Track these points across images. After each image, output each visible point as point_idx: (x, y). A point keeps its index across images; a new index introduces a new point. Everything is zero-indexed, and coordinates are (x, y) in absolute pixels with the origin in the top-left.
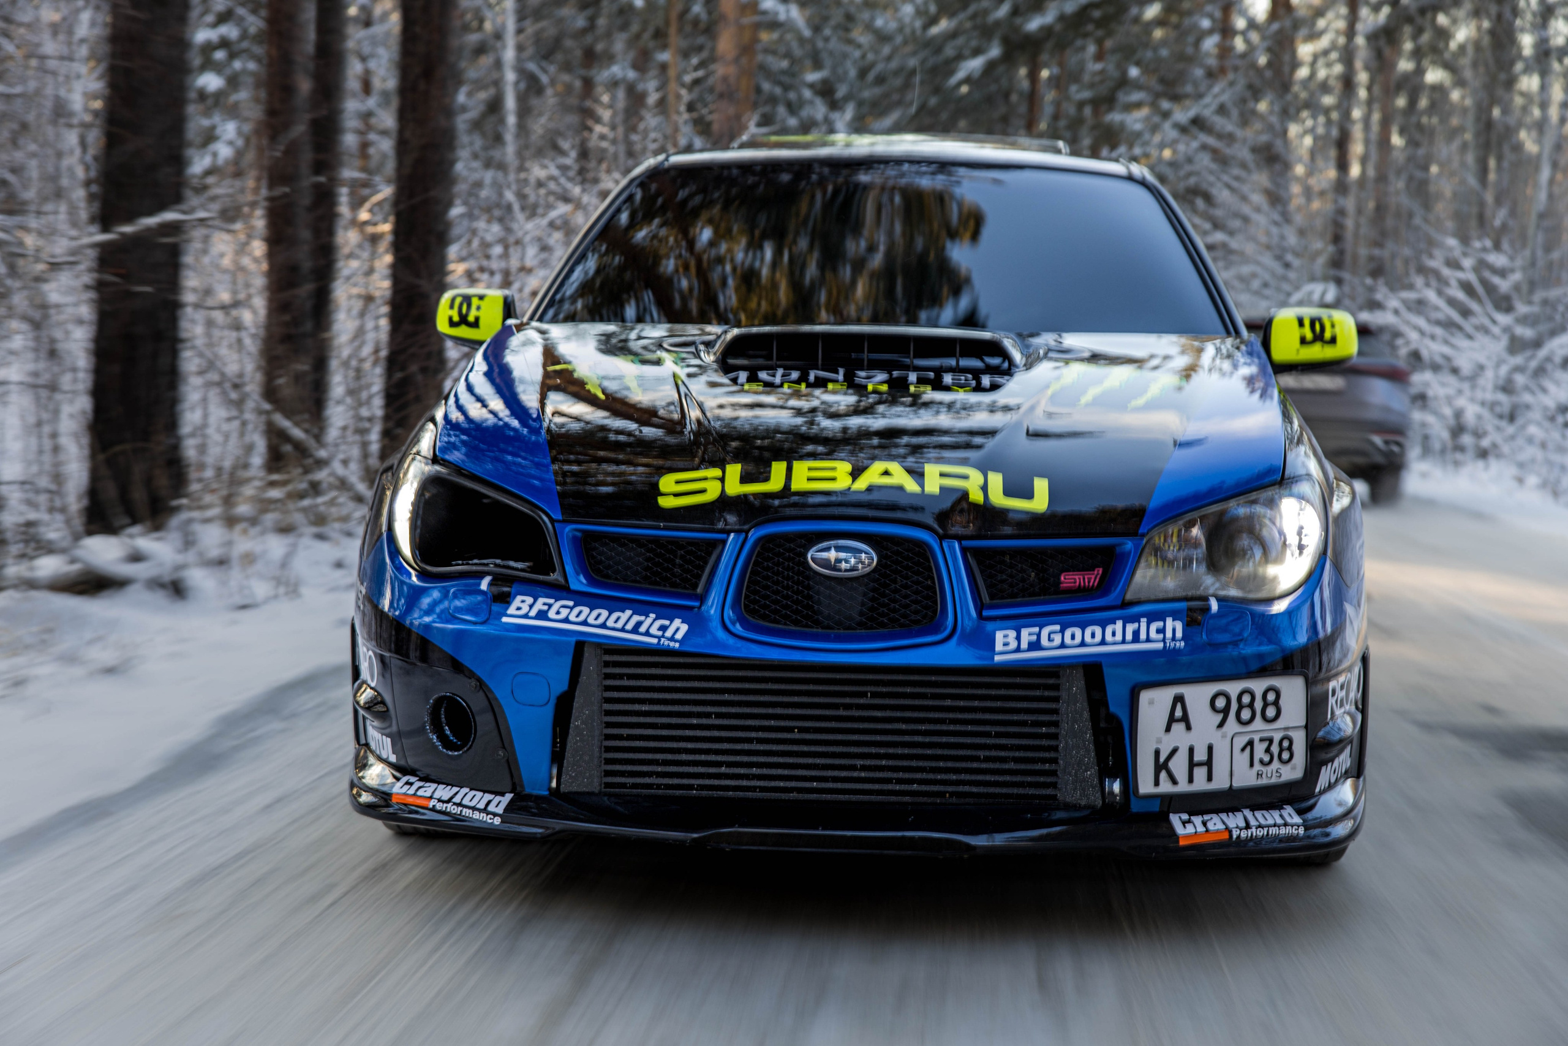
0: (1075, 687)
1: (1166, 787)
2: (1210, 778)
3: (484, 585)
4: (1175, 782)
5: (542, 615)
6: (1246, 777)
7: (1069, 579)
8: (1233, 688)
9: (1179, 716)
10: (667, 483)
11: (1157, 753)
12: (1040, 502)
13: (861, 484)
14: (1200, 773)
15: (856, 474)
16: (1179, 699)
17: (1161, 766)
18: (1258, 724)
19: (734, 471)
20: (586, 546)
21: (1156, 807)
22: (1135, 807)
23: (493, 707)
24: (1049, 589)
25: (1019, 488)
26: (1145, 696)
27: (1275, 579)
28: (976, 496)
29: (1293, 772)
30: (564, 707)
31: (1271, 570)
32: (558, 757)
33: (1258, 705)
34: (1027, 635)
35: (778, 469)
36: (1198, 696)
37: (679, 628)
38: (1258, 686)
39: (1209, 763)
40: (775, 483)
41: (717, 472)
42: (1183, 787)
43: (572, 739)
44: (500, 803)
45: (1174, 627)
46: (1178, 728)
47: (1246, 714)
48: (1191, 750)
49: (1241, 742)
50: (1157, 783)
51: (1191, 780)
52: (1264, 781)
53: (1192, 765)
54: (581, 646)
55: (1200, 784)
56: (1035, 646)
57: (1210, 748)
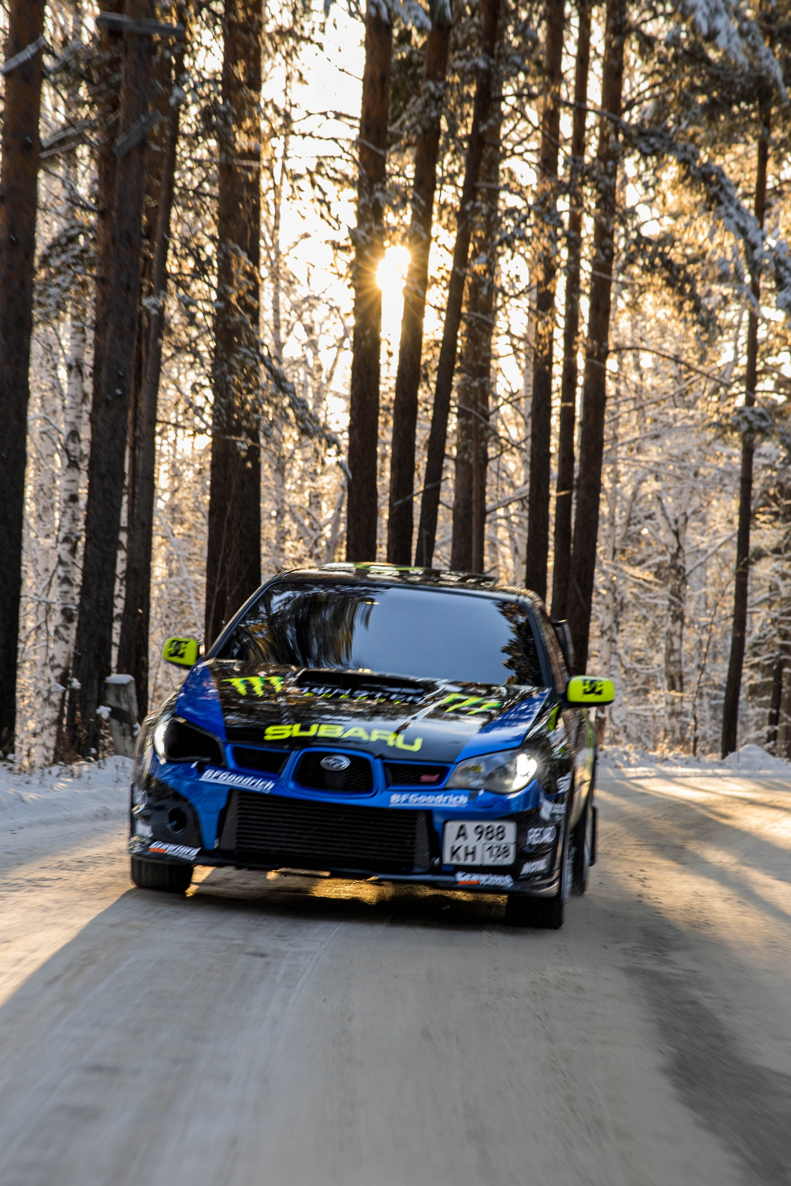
0: (422, 820)
1: (455, 861)
2: (474, 859)
3: (194, 765)
4: (458, 858)
5: (216, 778)
6: (489, 861)
7: (425, 778)
8: (486, 824)
9: (462, 834)
10: (270, 730)
11: (453, 847)
12: (417, 746)
13: (346, 735)
14: (470, 857)
15: (345, 731)
16: (462, 827)
17: (454, 853)
18: (494, 840)
19: (297, 727)
20: (236, 752)
21: (451, 869)
22: (444, 869)
23: (195, 814)
24: (417, 781)
25: (409, 741)
26: (449, 825)
27: (510, 786)
28: (391, 743)
29: (509, 860)
30: (223, 814)
31: (507, 782)
32: (219, 835)
33: (495, 832)
34: (404, 797)
35: (314, 728)
36: (470, 826)
37: (270, 785)
38: (496, 825)
39: (473, 853)
40: (312, 732)
41: (289, 727)
42: (462, 862)
43: (225, 828)
44: (196, 851)
45: (463, 800)
46: (461, 838)
47: (490, 836)
48: (467, 848)
49: (487, 847)
50: (452, 859)
51: (466, 859)
52: (495, 863)
53: (467, 854)
54: (232, 791)
55: (469, 861)
56: (407, 801)
57: (474, 848)
